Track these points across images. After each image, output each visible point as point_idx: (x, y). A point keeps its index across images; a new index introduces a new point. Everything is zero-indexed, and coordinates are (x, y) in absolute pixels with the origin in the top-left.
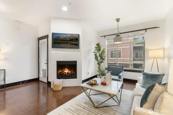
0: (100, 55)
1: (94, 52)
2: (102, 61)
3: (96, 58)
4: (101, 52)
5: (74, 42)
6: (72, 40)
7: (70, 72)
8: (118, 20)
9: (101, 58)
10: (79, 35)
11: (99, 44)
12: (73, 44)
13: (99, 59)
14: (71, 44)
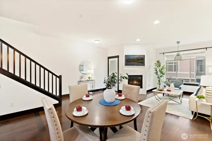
0: (160, 70)
1: (155, 68)
2: (162, 76)
3: (157, 73)
4: (161, 67)
5: (140, 61)
6: (138, 59)
7: (137, 83)
8: (178, 43)
9: (162, 72)
10: (144, 56)
11: (159, 61)
12: (139, 62)
13: (159, 73)
14: (138, 62)
